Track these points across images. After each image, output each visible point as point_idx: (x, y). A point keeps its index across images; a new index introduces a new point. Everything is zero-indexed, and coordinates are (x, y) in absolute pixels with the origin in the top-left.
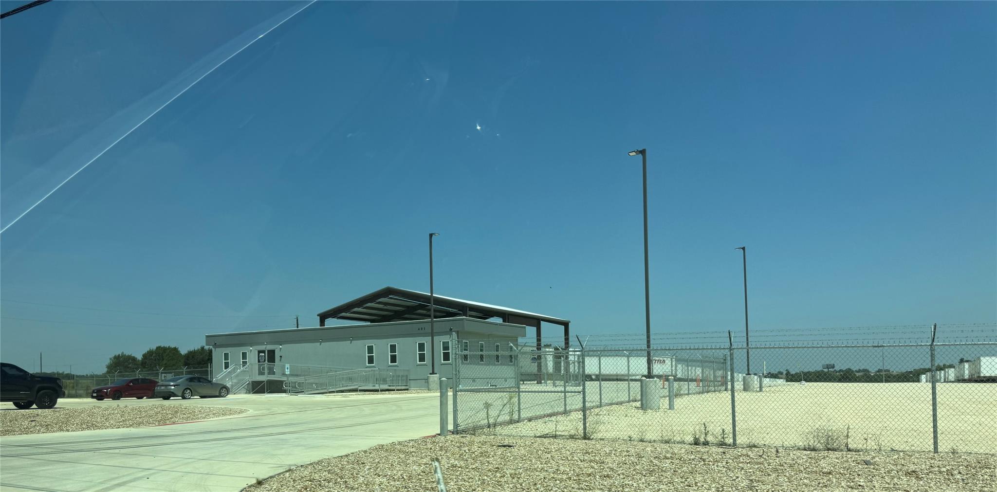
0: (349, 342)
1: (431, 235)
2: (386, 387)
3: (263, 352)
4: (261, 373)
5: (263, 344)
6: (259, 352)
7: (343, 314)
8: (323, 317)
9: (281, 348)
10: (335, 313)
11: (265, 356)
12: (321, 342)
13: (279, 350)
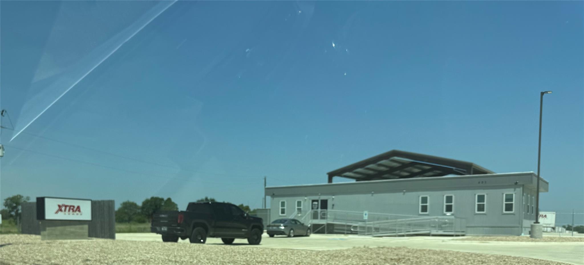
0: (402, 193)
1: (542, 94)
2: (441, 232)
3: (317, 201)
4: (315, 216)
5: (316, 194)
6: (313, 201)
7: (347, 174)
8: (331, 175)
9: (333, 199)
10: (339, 173)
11: (318, 204)
12: (373, 194)
13: (331, 199)
